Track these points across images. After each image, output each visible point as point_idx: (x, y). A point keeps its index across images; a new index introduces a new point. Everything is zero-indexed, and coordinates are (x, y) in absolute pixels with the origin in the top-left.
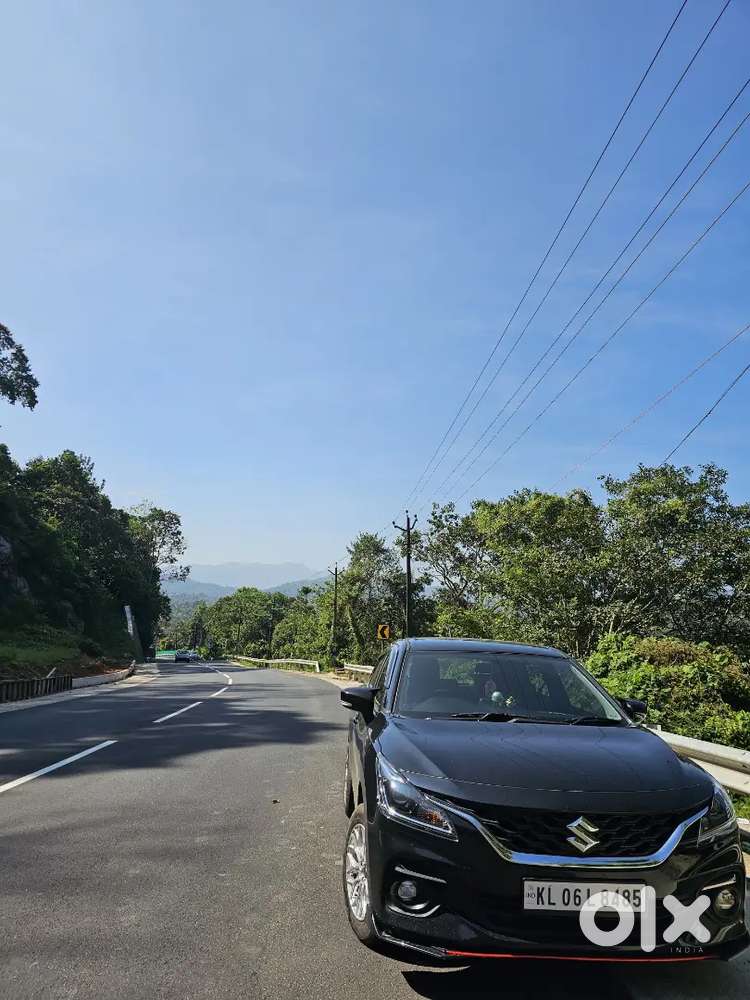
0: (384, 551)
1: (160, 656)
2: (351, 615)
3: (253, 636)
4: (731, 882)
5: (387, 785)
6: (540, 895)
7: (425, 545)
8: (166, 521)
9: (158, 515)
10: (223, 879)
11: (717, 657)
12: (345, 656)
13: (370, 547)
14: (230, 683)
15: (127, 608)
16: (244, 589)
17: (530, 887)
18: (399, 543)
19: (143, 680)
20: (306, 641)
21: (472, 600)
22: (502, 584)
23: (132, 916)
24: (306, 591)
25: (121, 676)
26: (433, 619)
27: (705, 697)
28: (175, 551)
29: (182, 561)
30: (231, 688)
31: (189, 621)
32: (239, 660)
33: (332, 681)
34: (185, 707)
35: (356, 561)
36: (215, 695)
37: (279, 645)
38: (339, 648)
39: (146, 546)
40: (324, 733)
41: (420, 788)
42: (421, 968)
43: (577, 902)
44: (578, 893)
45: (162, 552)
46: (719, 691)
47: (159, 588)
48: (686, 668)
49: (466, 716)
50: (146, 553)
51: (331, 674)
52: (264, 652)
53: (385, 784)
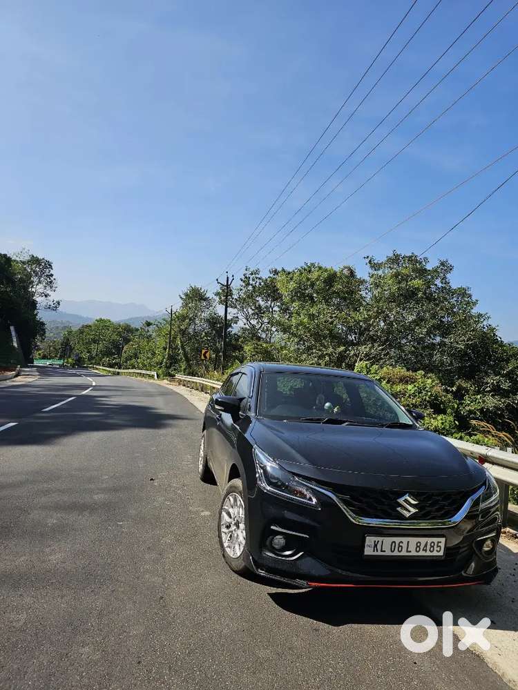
0: (206, 300)
1: (36, 363)
2: (181, 342)
3: (108, 353)
4: (494, 534)
5: (264, 468)
6: (376, 546)
7: (235, 297)
8: (41, 266)
9: (35, 261)
10: (121, 526)
11: (429, 381)
12: (175, 370)
13: (196, 296)
14: (94, 384)
15: (12, 328)
16: (101, 320)
17: (370, 540)
18: (217, 294)
19: (26, 379)
20: (148, 358)
21: (264, 336)
22: (290, 327)
23: (57, 555)
24: (149, 324)
25: (11, 376)
26: (241, 348)
27: (420, 405)
28: (48, 288)
29: (54, 296)
30: (96, 388)
31: (60, 339)
32: (97, 369)
33: (167, 386)
34: (63, 400)
35: (185, 305)
36: (84, 392)
37: (127, 360)
38: (171, 364)
39: (26, 282)
40: (171, 422)
41: (292, 472)
42: (280, 590)
43: (400, 550)
44: (401, 544)
45: (39, 288)
46: (428, 402)
47: (36, 315)
48: (410, 387)
49: (312, 420)
50: (26, 288)
51: (165, 381)
52: (116, 364)
53: (262, 468)
